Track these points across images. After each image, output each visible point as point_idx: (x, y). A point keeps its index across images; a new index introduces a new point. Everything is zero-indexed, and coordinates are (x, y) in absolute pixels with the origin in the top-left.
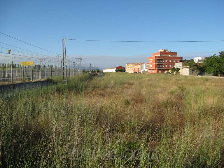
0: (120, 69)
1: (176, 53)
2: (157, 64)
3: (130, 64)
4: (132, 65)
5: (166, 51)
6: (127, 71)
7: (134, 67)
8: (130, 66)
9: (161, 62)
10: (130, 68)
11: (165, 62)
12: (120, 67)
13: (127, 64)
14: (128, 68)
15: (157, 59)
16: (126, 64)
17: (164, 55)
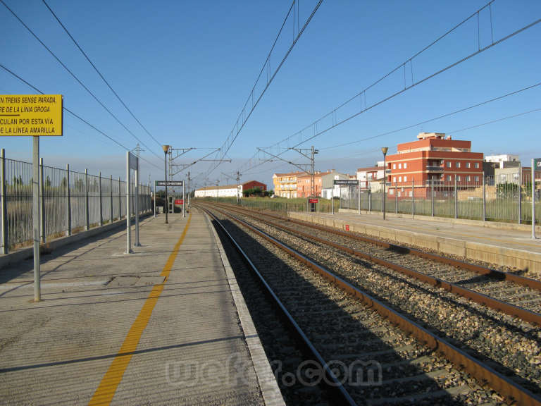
0: (255, 188)
1: (468, 144)
2: (427, 172)
3: (286, 175)
4: (295, 179)
5: (440, 137)
6: (277, 193)
7: (300, 184)
8: (286, 179)
9: (434, 166)
10: (286, 186)
11: (446, 168)
12: (254, 183)
13: (278, 175)
14: (281, 186)
15: (427, 158)
16: (275, 176)
17: (440, 149)
